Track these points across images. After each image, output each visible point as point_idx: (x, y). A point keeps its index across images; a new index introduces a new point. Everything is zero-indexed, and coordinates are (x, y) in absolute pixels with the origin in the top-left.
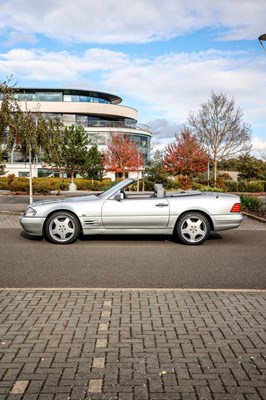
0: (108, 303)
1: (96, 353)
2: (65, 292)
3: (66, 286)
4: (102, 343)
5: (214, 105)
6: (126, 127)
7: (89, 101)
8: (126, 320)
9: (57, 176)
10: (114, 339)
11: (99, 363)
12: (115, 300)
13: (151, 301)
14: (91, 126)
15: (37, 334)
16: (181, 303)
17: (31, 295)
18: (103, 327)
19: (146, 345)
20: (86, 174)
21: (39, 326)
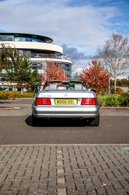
0: (59, 152)
1: (58, 176)
2: (31, 146)
3: (30, 143)
4: (60, 171)
5: (114, 40)
6: (55, 58)
7: (31, 41)
8: (73, 159)
9: (11, 90)
10: (68, 169)
11: (61, 181)
12: (64, 150)
13: (87, 150)
14: (33, 57)
15: (17, 167)
16: (107, 151)
17: (9, 148)
18: (60, 163)
19: (90, 172)
20: (30, 89)
21: (17, 163)
